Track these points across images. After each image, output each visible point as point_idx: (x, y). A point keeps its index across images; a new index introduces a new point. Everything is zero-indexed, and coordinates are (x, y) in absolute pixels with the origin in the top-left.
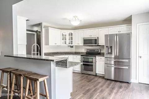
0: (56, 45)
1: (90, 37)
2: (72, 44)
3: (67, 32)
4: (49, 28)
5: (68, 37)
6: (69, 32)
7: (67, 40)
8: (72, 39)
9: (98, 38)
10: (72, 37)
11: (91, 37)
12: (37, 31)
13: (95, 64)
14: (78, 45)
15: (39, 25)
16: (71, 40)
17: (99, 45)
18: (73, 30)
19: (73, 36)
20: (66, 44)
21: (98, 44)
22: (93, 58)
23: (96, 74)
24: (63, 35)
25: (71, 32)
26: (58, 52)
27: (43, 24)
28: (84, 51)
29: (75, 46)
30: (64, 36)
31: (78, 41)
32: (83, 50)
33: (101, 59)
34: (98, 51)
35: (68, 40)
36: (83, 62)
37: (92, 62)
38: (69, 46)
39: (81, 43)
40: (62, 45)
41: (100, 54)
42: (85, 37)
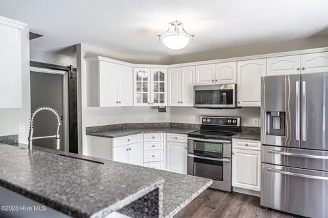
0: (119, 105)
1: (213, 83)
2: (162, 102)
3: (149, 72)
4: (100, 58)
5: (151, 85)
6: (155, 71)
7: (148, 92)
8: (163, 89)
9: (236, 85)
10: (162, 85)
11: (217, 83)
12: (70, 67)
13: (229, 160)
14: (180, 105)
15: (74, 50)
16: (159, 93)
17: (239, 105)
18: (167, 66)
19: (165, 82)
20: (146, 102)
21: (236, 103)
22: (222, 144)
23: (232, 187)
24: (138, 78)
25: (159, 70)
26: (125, 124)
27: (84, 49)
28: (193, 122)
29: (171, 107)
30: (142, 81)
31: (179, 94)
32: (194, 119)
33: (246, 147)
34: (236, 124)
35: (153, 92)
36: (196, 152)
37: (220, 155)
38: (153, 107)
39: (188, 101)
40: (136, 104)
41: (241, 132)
42: (199, 83)
